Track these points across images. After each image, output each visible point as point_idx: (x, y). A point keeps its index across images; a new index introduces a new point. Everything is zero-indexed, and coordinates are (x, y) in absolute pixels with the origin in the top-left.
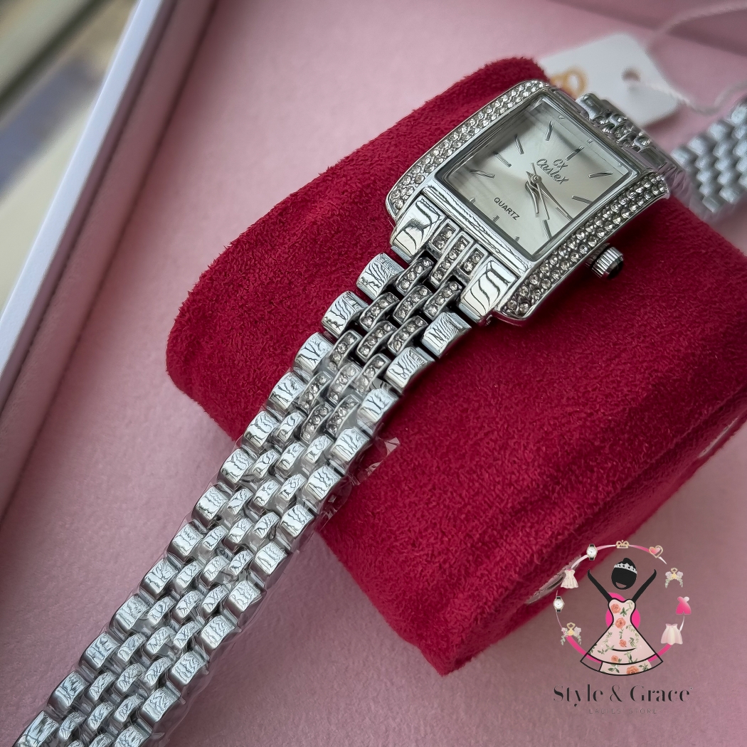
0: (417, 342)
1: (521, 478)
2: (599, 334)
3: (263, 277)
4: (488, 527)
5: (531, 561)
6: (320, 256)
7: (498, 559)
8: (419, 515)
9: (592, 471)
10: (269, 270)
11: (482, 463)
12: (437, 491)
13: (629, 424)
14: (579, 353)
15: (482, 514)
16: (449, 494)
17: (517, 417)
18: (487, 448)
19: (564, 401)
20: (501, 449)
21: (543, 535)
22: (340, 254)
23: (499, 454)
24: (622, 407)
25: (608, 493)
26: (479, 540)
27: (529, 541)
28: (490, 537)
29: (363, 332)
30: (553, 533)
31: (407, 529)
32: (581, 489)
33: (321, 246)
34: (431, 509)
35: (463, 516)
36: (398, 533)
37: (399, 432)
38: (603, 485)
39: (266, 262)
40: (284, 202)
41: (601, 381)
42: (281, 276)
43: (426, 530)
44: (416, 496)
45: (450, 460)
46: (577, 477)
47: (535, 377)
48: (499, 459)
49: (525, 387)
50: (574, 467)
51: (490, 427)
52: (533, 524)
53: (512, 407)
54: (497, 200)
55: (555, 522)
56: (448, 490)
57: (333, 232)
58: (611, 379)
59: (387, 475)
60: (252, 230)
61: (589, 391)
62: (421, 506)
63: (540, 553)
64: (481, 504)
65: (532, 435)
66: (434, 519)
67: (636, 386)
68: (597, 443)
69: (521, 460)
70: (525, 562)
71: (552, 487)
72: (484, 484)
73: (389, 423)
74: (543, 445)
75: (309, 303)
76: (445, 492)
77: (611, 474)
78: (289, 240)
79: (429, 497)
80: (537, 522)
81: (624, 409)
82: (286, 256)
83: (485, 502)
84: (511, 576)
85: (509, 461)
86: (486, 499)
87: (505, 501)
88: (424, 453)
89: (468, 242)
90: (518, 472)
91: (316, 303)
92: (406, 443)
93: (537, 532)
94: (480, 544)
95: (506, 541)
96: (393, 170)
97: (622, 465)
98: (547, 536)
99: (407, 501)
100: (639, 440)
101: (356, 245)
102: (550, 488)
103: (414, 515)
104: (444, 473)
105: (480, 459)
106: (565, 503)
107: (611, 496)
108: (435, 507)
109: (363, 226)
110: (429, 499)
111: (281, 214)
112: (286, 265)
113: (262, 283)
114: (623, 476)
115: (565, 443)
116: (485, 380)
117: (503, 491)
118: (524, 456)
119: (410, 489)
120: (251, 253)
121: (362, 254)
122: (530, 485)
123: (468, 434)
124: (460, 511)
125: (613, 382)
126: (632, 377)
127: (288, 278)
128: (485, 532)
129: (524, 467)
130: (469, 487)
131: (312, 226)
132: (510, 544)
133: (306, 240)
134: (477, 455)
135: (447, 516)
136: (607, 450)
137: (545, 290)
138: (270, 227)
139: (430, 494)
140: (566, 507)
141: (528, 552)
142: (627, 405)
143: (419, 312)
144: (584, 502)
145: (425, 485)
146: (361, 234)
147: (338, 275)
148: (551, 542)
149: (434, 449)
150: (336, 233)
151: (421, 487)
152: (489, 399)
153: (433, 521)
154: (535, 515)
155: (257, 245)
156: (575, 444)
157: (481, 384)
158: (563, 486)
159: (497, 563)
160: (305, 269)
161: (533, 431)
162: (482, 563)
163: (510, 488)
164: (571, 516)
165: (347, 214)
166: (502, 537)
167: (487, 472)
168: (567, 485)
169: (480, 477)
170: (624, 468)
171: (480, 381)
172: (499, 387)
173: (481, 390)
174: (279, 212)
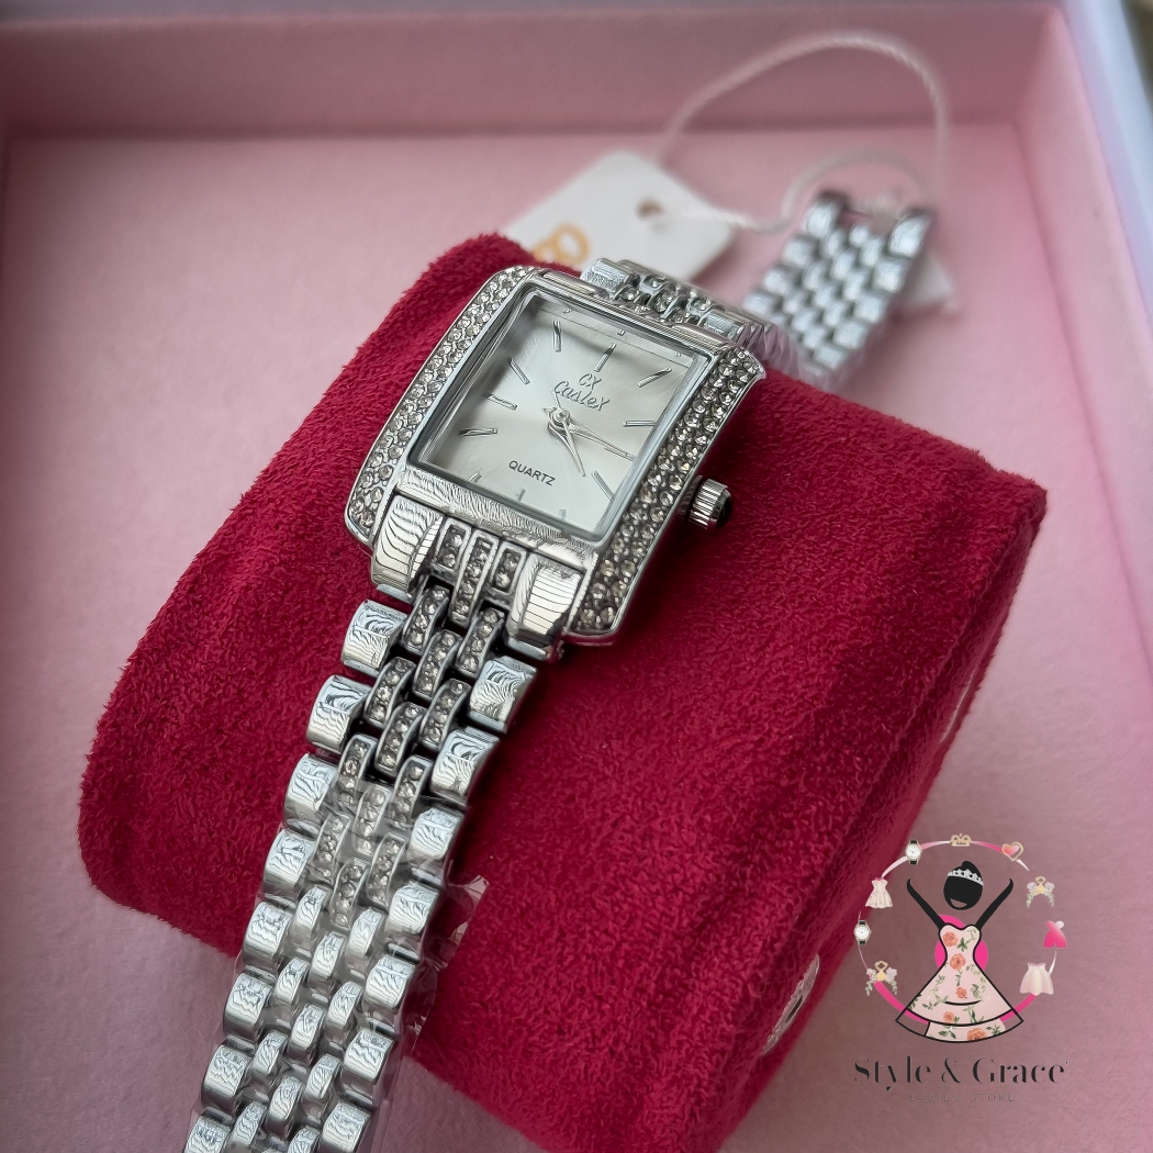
0: (463, 719)
1: (689, 874)
2: (732, 615)
3: (195, 696)
4: (664, 967)
5: (746, 998)
6: (272, 636)
7: (695, 1010)
8: (553, 982)
9: (791, 827)
10: (200, 683)
11: (623, 871)
12: (569, 938)
13: (822, 737)
14: (713, 655)
15: (647, 949)
16: (588, 935)
17: (653, 783)
18: (622, 845)
19: (714, 735)
20: (643, 840)
21: (751, 951)
22: (302, 623)
23: (644, 848)
24: (803, 715)
25: (826, 852)
26: (657, 992)
27: (733, 967)
28: (672, 980)
29: (375, 733)
30: (765, 941)
31: (541, 1011)
32: (784, 860)
33: (269, 619)
34: (568, 967)
35: (621, 963)
36: (530, 1021)
37: (481, 866)
38: (814, 842)
39: (192, 670)
40: (190, 571)
41: (759, 685)
42: (222, 685)
43: (571, 1002)
44: (539, 955)
45: (572, 883)
46: (772, 843)
47: (658, 713)
48: (645, 857)
49: (649, 732)
50: (763, 830)
51: (617, 811)
52: (729, 938)
53: (639, 770)
54: (514, 465)
55: (762, 924)
56: (584, 931)
57: (280, 593)
58: (773, 677)
59: (484, 937)
60: (154, 630)
61: (746, 708)
62: (553, 968)
63: (755, 979)
64: (641, 934)
65: (683, 802)
66: (578, 981)
67: (812, 675)
68: (784, 783)
69: (680, 846)
70: (737, 1001)
71: (740, 872)
72: (637, 902)
73: (461, 858)
74: (705, 813)
75: (279, 712)
76: (582, 935)
77: (821, 822)
78: (217, 625)
79: (559, 950)
80: (735, 934)
81: (808, 717)
82: (220, 652)
83: (647, 929)
84: (723, 1029)
85: (661, 855)
86: (648, 925)
87: (677, 920)
88: (530, 884)
89: (491, 544)
90: (682, 866)
91: (289, 710)
92: (497, 879)
93: (739, 949)
94: (661, 997)
95: (698, 978)
96: (342, 468)
97: (832, 803)
98: (758, 950)
99: (529, 968)
100: (845, 755)
101: (321, 601)
102: (737, 874)
103: (546, 986)
104: (569, 906)
105: (618, 866)
106: (768, 890)
107: (831, 855)
108: (572, 963)
109: (323, 569)
110: (561, 954)
111: (192, 591)
112: (224, 666)
113: (197, 706)
114: (840, 818)
115: (737, 799)
116: (585, 743)
117: (668, 904)
118: (682, 839)
119: (527, 947)
120: (164, 665)
121: (336, 612)
122: (705, 880)
123: (588, 833)
124: (613, 955)
125: (777, 681)
126: (802, 665)
127: (234, 686)
128: (662, 976)
129: (688, 856)
130: (616, 914)
131: (245, 594)
132: (706, 981)
133: (243, 618)
134: (611, 861)
135: (596, 970)
136: (803, 789)
137: (629, 579)
138: (181, 616)
139: (560, 945)
140: (770, 895)
141: (737, 985)
142: (809, 709)
143: (452, 673)
144: (795, 878)
145: (548, 934)
146: (324, 582)
147: (309, 656)
148: (767, 957)
149: (543, 875)
150: (286, 592)
151: (542, 939)
152: (601, 770)
153: (578, 986)
154: (728, 923)
155: (169, 650)
156: (751, 795)
157: (580, 751)
158: (755, 865)
159: (696, 1018)
160: (255, 663)
161: (683, 795)
162: (672, 1026)
163: (677, 895)
164: (783, 906)
165: (293, 558)
166: (690, 976)
167: (635, 882)
168: (761, 861)
169: (627, 894)
170: (837, 806)
171: (577, 746)
172: (610, 746)
173: (584, 760)
174: (188, 588)
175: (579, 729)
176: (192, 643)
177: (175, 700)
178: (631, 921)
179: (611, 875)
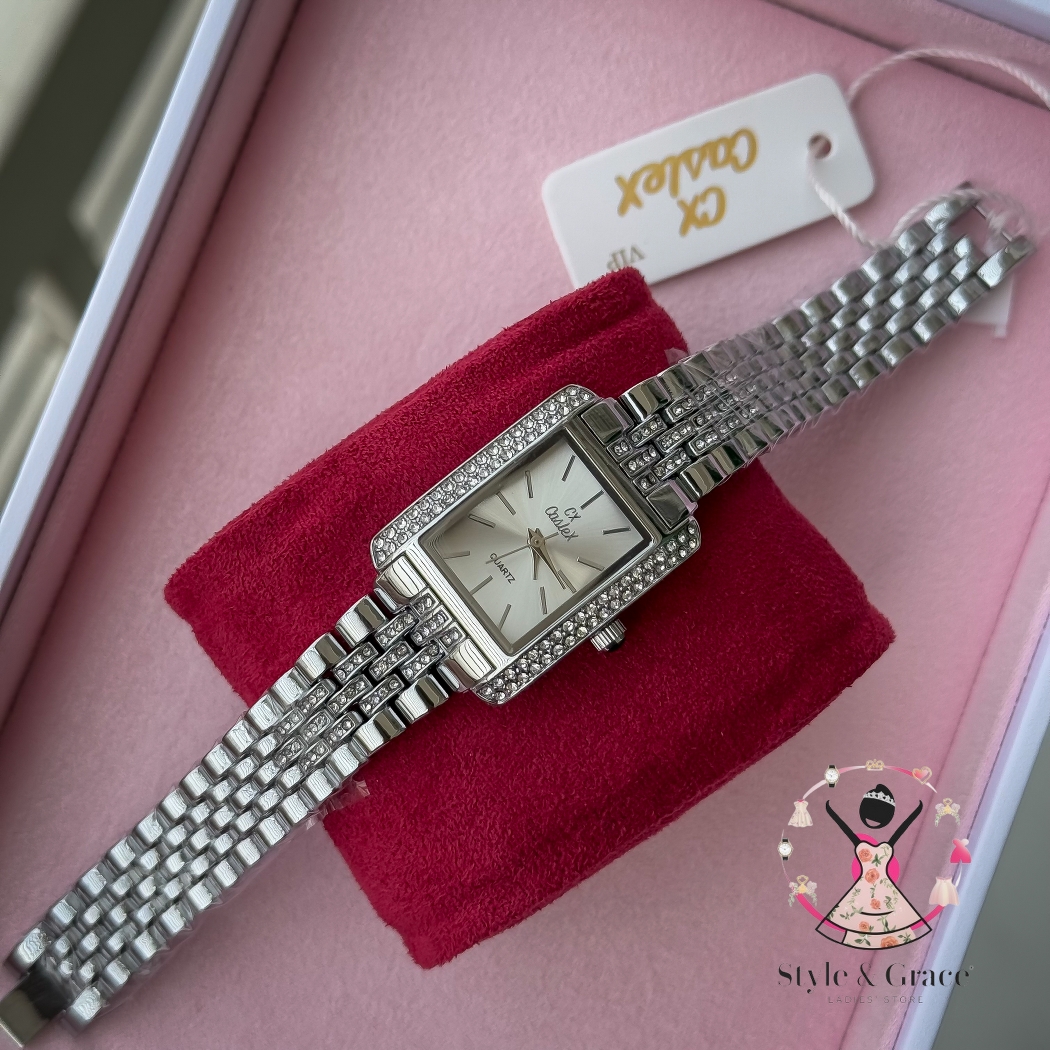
1: (483, 857)
2: (593, 703)
3: (247, 584)
6: (304, 578)
9: (560, 856)
10: (252, 579)
11: (447, 834)
13: (607, 810)
17: (488, 793)
19: (540, 781)
20: (466, 824)
23: (464, 829)
54: (494, 556)
71: (515, 869)
72: (447, 855)
74: (509, 828)
78: (275, 549)
81: (603, 795)
82: (270, 568)
85: (473, 838)
87: (465, 876)
88: (393, 807)
90: (481, 850)
92: (375, 798)
102: (512, 870)
105: (446, 830)
112: (269, 579)
113: (246, 591)
115: (532, 828)
116: (460, 747)
117: (464, 865)
118: (489, 836)
122: (491, 865)
123: (437, 802)
129: (487, 847)
131: (300, 540)
133: (291, 556)
134: (443, 824)
136: (578, 837)
149: (402, 808)
152: (461, 769)
154: (495, 892)
156: (543, 830)
157: (455, 750)
158: (526, 868)
161: (502, 811)
163: (471, 864)
167: (451, 844)
168: (531, 867)
169: (444, 847)
170: (596, 852)
171: (455, 746)
172: (475, 755)
173: (455, 757)
174: (269, 511)
175: (461, 737)
176: (257, 550)
177: (235, 577)
178: (441, 862)
179: (439, 832)
